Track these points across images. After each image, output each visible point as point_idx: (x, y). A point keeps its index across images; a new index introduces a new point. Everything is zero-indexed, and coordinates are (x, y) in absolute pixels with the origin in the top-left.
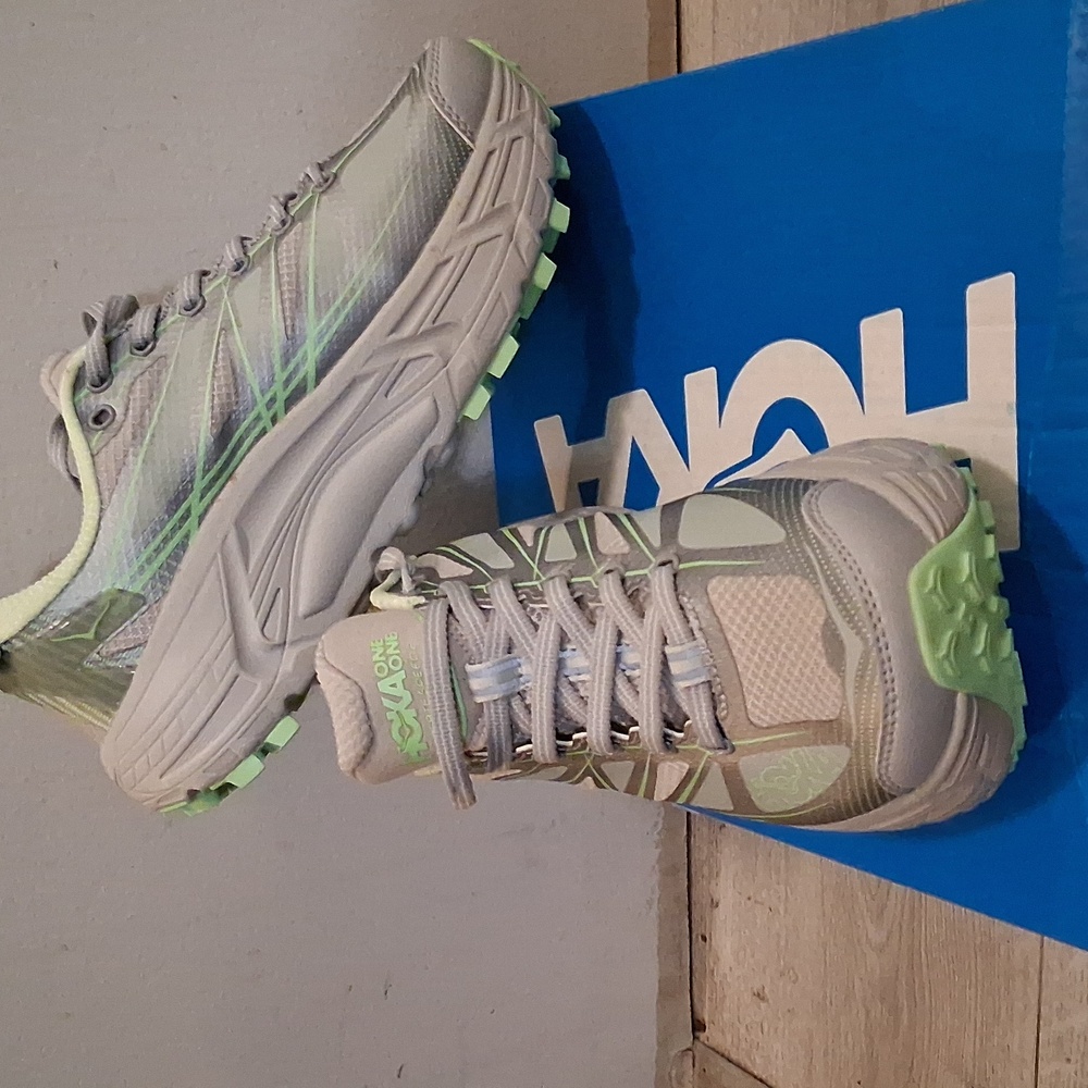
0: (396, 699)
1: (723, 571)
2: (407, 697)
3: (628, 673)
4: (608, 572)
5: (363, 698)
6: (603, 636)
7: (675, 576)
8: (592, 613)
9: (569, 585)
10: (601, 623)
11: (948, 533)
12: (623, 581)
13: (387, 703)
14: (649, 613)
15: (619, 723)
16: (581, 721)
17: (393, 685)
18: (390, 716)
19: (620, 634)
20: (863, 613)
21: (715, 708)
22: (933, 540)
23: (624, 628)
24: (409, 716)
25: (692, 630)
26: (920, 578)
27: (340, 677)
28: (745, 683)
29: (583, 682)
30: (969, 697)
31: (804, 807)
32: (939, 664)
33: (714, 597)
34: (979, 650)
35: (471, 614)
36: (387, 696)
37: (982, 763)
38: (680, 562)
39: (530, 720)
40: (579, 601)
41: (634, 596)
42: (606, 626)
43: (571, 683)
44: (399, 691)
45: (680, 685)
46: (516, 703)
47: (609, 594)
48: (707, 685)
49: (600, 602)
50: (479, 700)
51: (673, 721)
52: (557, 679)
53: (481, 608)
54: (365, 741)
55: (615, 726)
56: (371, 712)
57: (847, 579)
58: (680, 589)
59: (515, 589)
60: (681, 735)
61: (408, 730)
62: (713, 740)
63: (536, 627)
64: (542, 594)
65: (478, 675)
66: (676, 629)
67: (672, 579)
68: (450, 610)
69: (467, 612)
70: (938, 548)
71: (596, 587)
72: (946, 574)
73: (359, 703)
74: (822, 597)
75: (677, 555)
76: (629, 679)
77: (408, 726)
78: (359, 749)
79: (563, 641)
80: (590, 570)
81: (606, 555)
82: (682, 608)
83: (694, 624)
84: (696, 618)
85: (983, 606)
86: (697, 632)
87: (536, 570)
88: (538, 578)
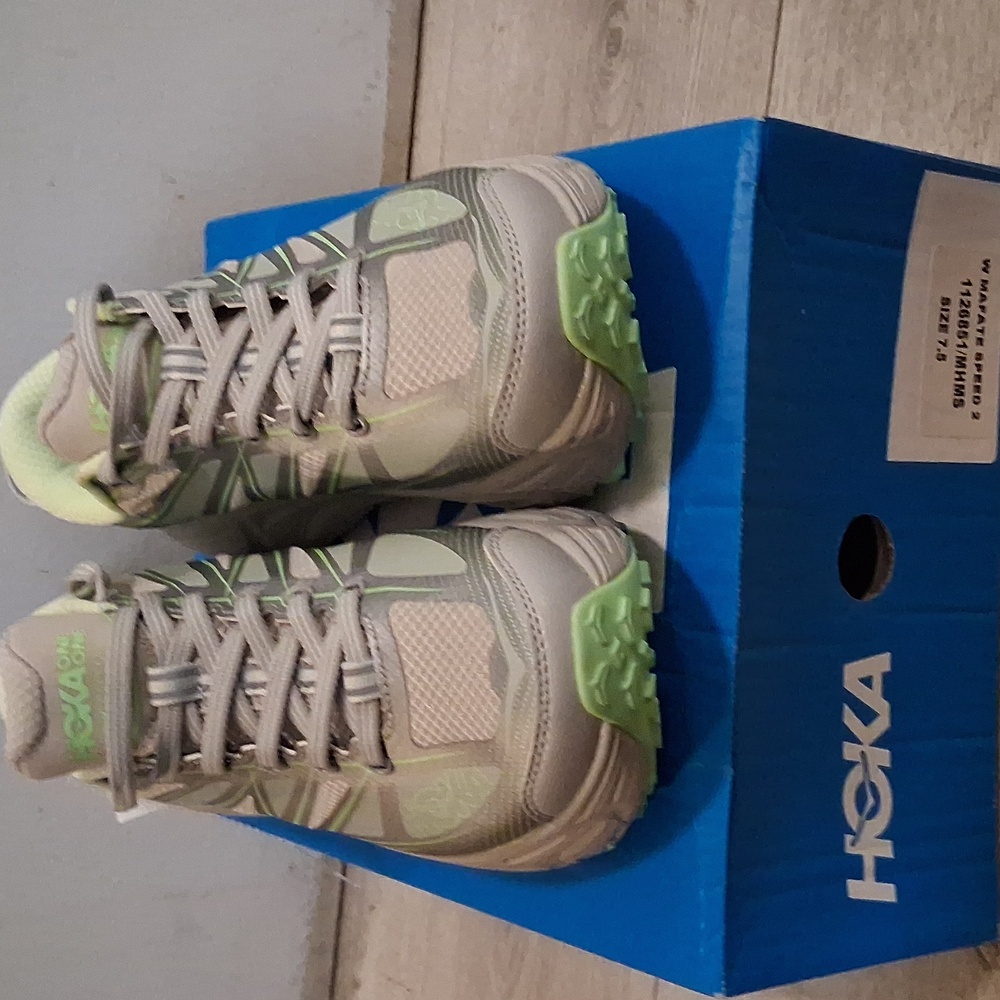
0: (73, 693)
1: (405, 597)
2: (84, 693)
3: (303, 690)
4: (296, 593)
5: (41, 688)
6: (285, 652)
7: (360, 599)
8: (276, 632)
9: (259, 602)
10: (284, 640)
11: (610, 579)
12: (311, 601)
13: (64, 695)
14: (332, 631)
15: (289, 734)
16: (251, 733)
17: (73, 679)
18: (65, 708)
19: (301, 652)
21: (381, 725)
22: (596, 583)
23: (306, 645)
24: (84, 710)
25: (369, 649)
27: (20, 664)
28: (413, 703)
29: (259, 696)
30: (614, 727)
31: (451, 831)
32: (590, 691)
33: (394, 620)
34: (626, 685)
35: (159, 620)
36: (65, 688)
37: (616, 797)
38: (366, 587)
39: (202, 728)
40: (267, 618)
41: (319, 615)
42: (288, 643)
43: (248, 697)
44: (78, 686)
45: (351, 700)
46: (191, 710)
47: (296, 612)
48: (376, 703)
49: (286, 618)
50: (156, 703)
51: (339, 737)
52: (234, 691)
53: (173, 619)
54: (35, 731)
55: (284, 741)
56: (47, 703)
58: (364, 610)
59: (206, 603)
60: (344, 752)
61: (80, 724)
62: (376, 759)
63: (221, 639)
64: (231, 608)
65: (158, 678)
66: (354, 646)
67: (357, 600)
68: (140, 616)
69: (156, 620)
70: (600, 590)
71: (284, 605)
72: (606, 613)
73: (37, 692)
74: (494, 623)
75: (364, 582)
76: (304, 696)
77: (82, 721)
78: (29, 740)
79: (246, 652)
80: (280, 591)
81: (297, 579)
82: (363, 628)
83: (372, 643)
84: (375, 638)
85: (634, 647)
86: (374, 651)
87: (229, 590)
88: (230, 596)
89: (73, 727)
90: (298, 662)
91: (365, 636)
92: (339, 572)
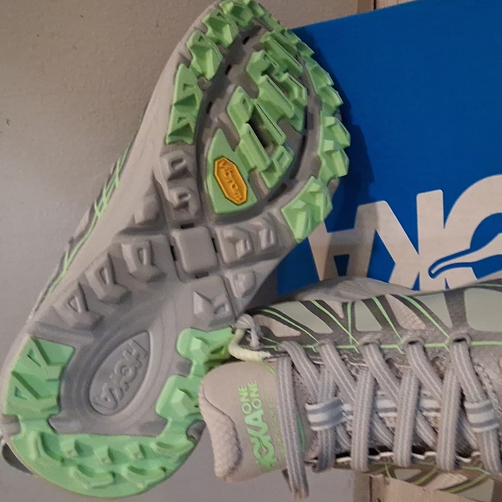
0: (257, 429)
2: (265, 427)
3: (425, 413)
4: (412, 343)
5: (235, 430)
6: (408, 388)
7: (469, 350)
8: (397, 370)
9: (381, 349)
10: (406, 379)
12: (424, 349)
13: (251, 431)
14: (448, 376)
16: (388, 444)
17: (256, 419)
18: (253, 440)
24: (266, 440)
25: (485, 391)
27: (218, 414)
29: (389, 417)
35: (308, 368)
36: (249, 426)
38: (472, 340)
39: (351, 443)
40: (389, 362)
41: (434, 361)
42: (410, 381)
43: (381, 418)
44: (260, 423)
46: (340, 431)
47: (416, 361)
48: (496, 431)
49: (408, 365)
50: (315, 428)
52: (371, 416)
53: (314, 364)
54: (235, 459)
55: (414, 450)
56: (240, 438)
58: (476, 360)
59: (338, 350)
60: (467, 460)
61: (265, 450)
63: (355, 379)
64: (360, 355)
65: (314, 412)
66: (473, 390)
67: (467, 351)
68: (293, 365)
69: (305, 367)
71: (402, 353)
73: (232, 433)
75: (469, 335)
76: (426, 418)
77: (266, 448)
78: (231, 464)
79: (376, 386)
80: (395, 341)
81: (406, 330)
82: (477, 374)
83: (489, 387)
84: (491, 383)
86: (490, 394)
87: (351, 337)
88: (354, 343)
89: (260, 452)
91: (481, 382)
92: (442, 324)
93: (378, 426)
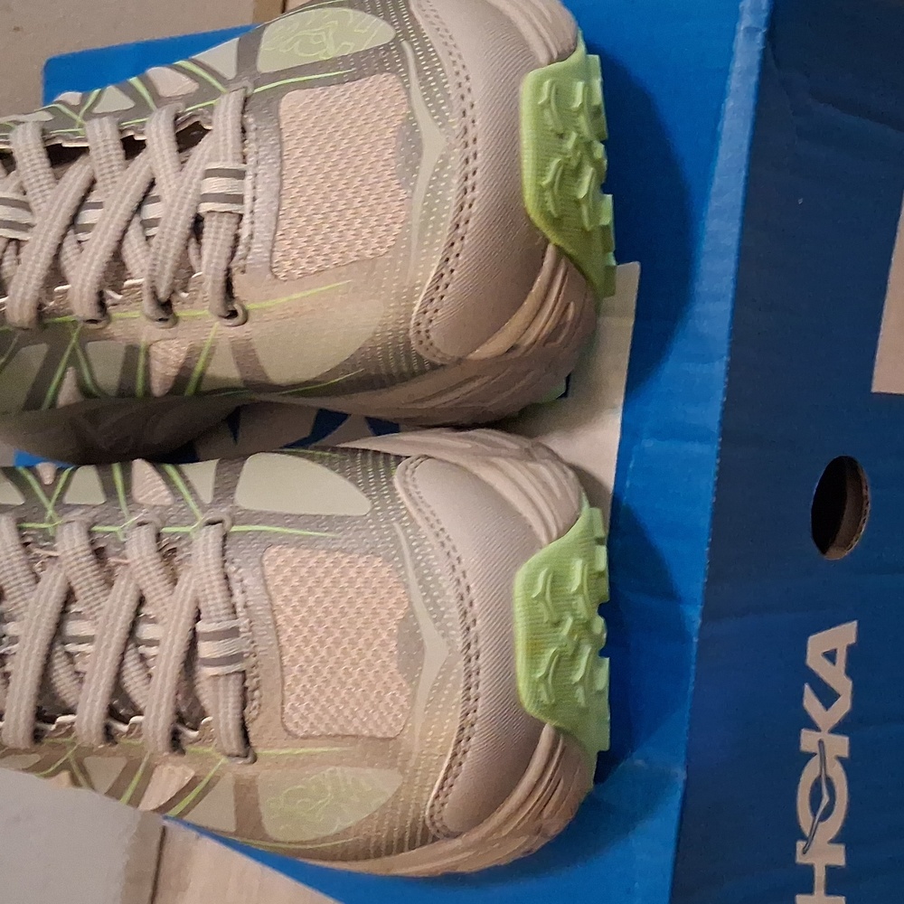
1: (286, 541)
4: (141, 524)
6: (119, 602)
7: (225, 538)
8: (111, 571)
9: (90, 533)
10: (120, 584)
11: (559, 537)
12: (159, 536)
14: (184, 579)
15: (120, 708)
16: (71, 701)
19: (141, 601)
20: (455, 611)
21: (244, 706)
22: (544, 539)
23: (148, 594)
25: (234, 606)
26: (527, 580)
28: (289, 680)
29: (83, 654)
30: (558, 731)
31: (324, 840)
32: (534, 685)
33: (270, 570)
34: (577, 677)
37: (546, 813)
38: (233, 523)
40: (99, 554)
41: (168, 554)
42: (126, 589)
43: (70, 655)
45: (206, 672)
47: (138, 550)
48: (240, 676)
49: (125, 557)
51: (187, 716)
52: (51, 646)
55: (112, 713)
57: (441, 567)
58: (230, 554)
59: (20, 529)
60: (194, 734)
62: (234, 745)
63: (37, 579)
64: (53, 539)
66: (214, 602)
67: (221, 542)
70: (549, 549)
71: (123, 539)
72: (557, 580)
74: (407, 586)
75: (230, 514)
76: (143, 658)
79: (69, 596)
80: (119, 520)
81: (141, 506)
82: (226, 578)
83: (238, 599)
84: (244, 592)
85: (587, 625)
86: (240, 610)
87: (50, 512)
88: (51, 521)
90: (137, 613)
91: (229, 589)
92: (197, 500)
93: (60, 666)
